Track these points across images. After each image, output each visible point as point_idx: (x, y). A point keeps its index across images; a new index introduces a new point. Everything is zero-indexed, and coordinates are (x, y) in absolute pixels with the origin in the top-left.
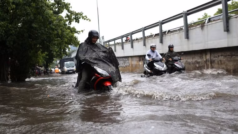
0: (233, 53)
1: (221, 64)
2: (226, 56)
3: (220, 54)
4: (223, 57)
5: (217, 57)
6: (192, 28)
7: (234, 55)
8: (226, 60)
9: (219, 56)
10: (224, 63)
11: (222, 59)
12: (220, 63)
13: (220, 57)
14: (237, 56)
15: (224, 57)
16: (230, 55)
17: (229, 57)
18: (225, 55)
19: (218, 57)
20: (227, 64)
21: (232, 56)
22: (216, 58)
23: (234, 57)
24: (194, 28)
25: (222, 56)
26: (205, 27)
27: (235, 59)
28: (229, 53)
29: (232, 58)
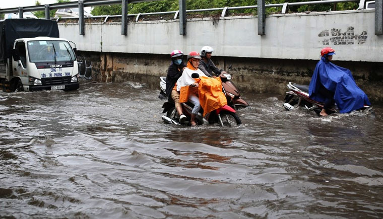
0: (265, 68)
1: (243, 81)
2: (252, 71)
3: (241, 66)
4: (246, 71)
5: (235, 70)
6: (193, 19)
7: (267, 71)
8: (251, 75)
9: (239, 69)
10: (249, 80)
11: (245, 74)
12: (241, 79)
13: (241, 70)
14: (270, 71)
15: (249, 71)
16: (259, 70)
17: (257, 72)
18: (251, 68)
19: (237, 70)
20: (253, 82)
21: (262, 71)
22: (235, 72)
23: (266, 72)
24: (197, 19)
25: (245, 69)
26: (221, 22)
27: (267, 76)
28: (257, 67)
29: (263, 74)
